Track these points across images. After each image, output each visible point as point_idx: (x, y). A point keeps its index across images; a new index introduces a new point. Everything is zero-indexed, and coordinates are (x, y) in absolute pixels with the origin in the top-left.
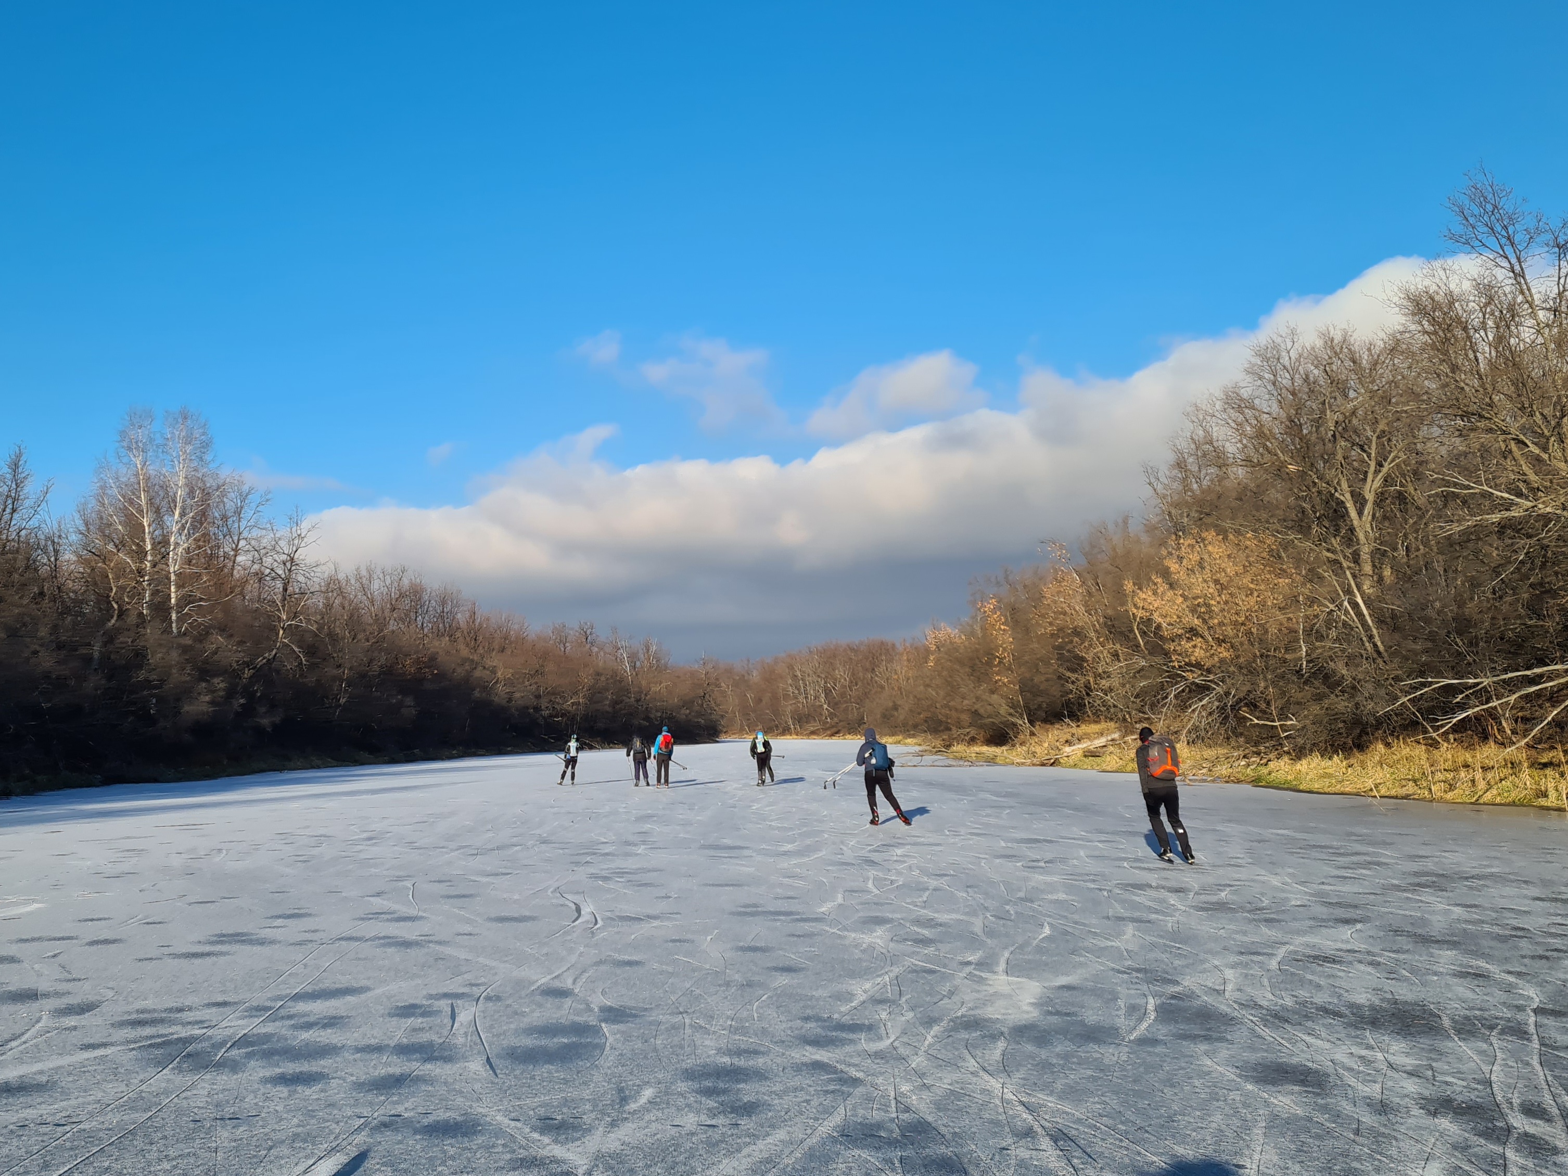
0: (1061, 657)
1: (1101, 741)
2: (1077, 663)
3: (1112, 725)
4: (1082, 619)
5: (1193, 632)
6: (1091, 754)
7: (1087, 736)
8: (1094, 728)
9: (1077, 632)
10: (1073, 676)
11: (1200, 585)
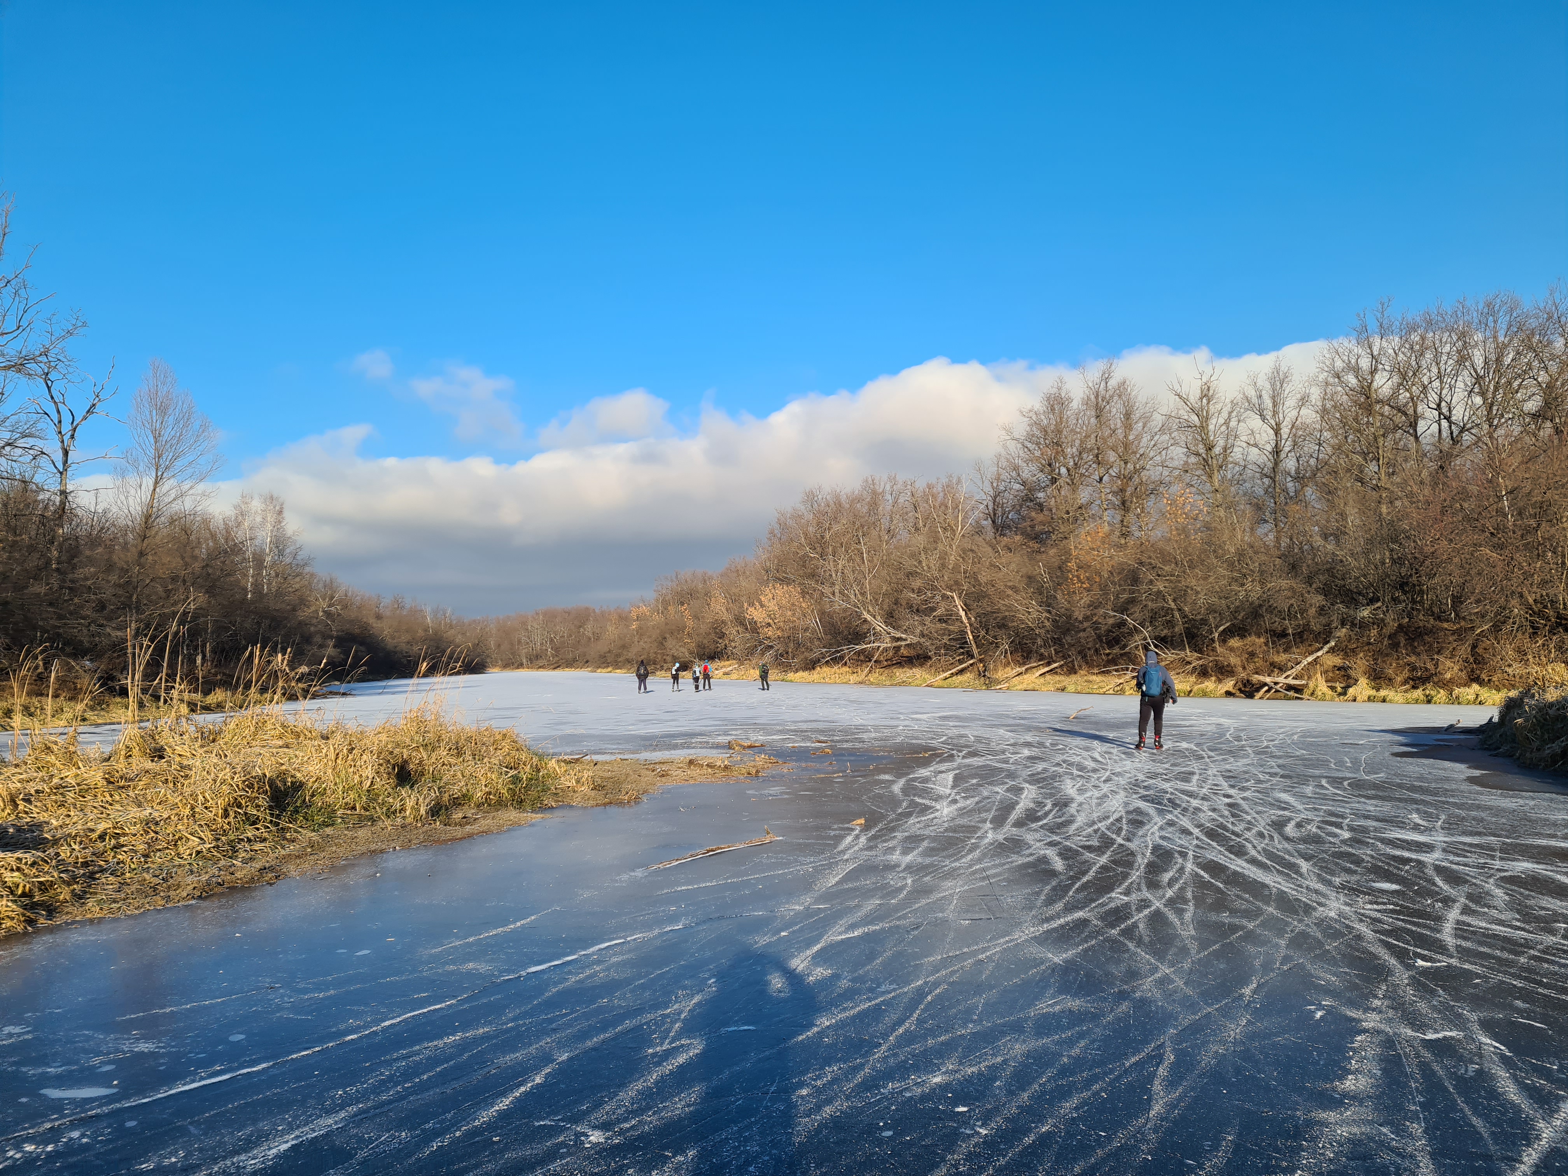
0: (716, 633)
1: (731, 668)
2: (722, 636)
3: (734, 662)
4: (726, 616)
5: (769, 625)
6: (726, 674)
7: (724, 666)
8: (727, 663)
9: (723, 622)
10: (720, 641)
11: (772, 606)
